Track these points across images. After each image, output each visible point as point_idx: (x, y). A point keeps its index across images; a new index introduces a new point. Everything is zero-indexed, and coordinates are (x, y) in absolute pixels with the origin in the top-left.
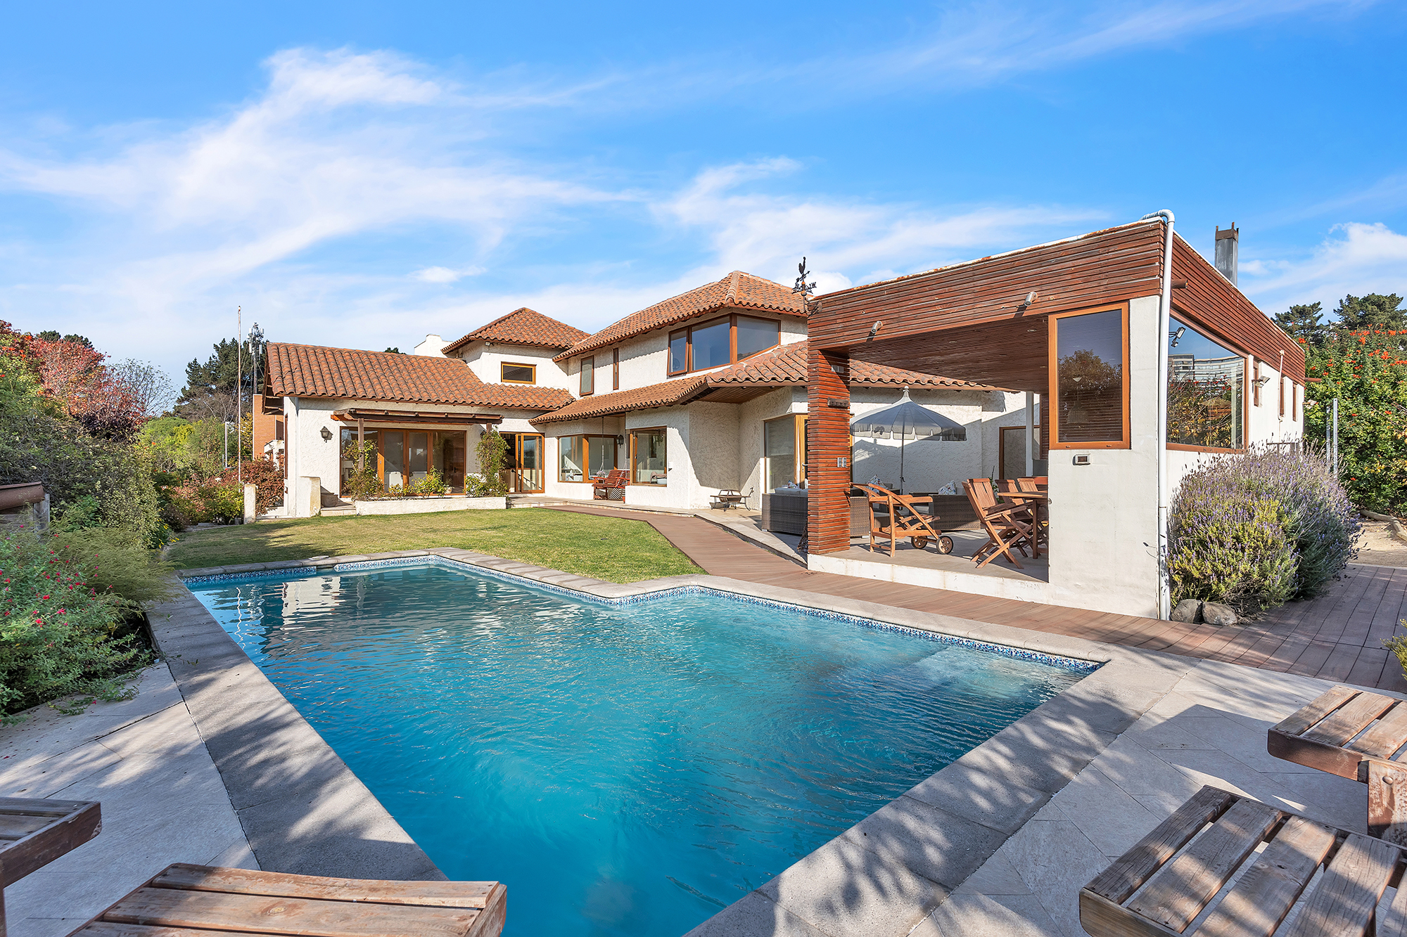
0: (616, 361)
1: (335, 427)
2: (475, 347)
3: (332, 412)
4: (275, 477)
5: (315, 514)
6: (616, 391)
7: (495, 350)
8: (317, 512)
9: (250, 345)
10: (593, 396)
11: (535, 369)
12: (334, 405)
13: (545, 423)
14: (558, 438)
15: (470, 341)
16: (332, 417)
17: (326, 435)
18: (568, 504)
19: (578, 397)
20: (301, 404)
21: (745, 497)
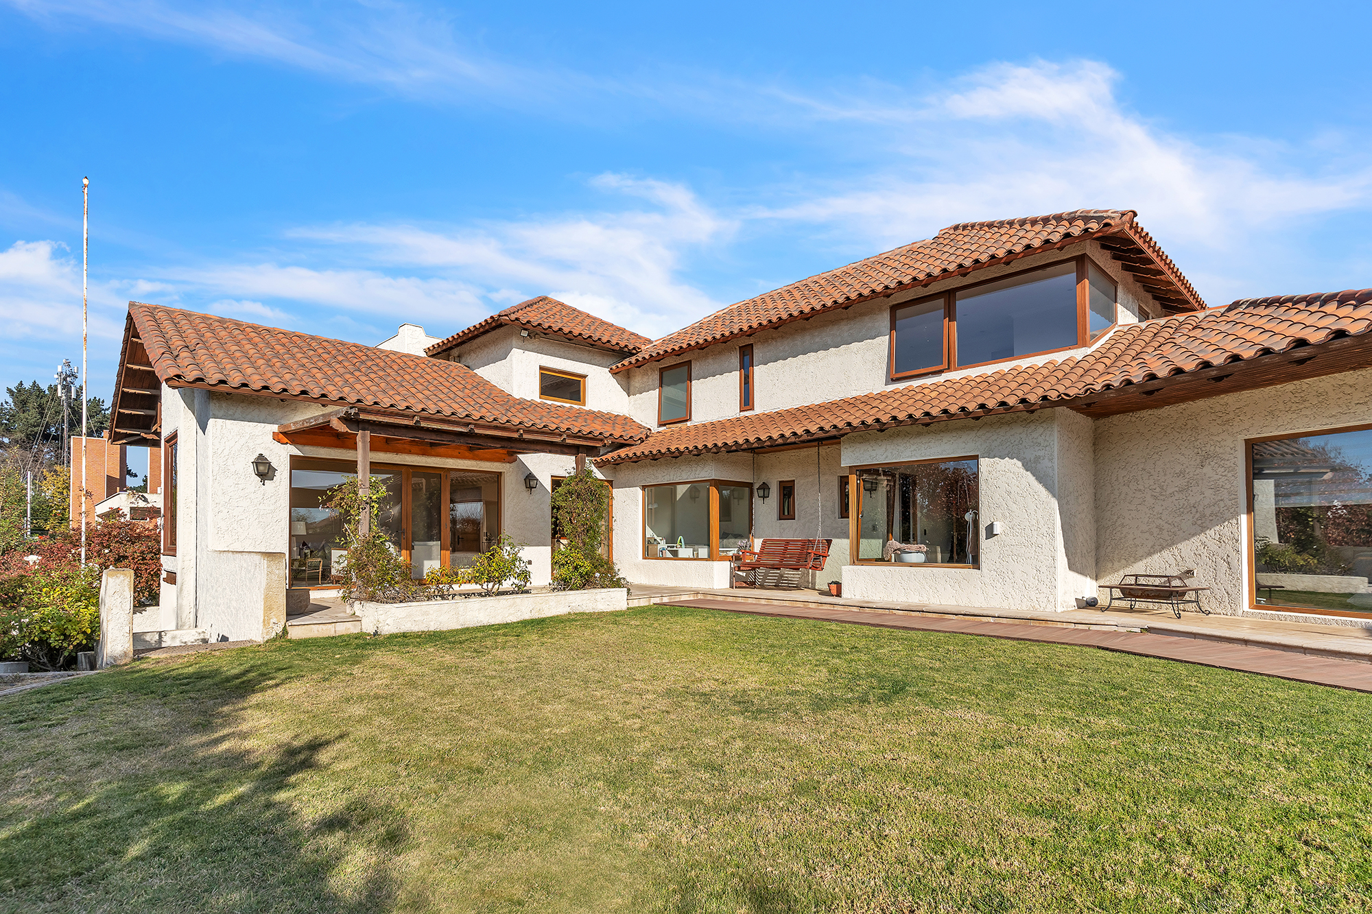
0: (746, 365)
1: (281, 455)
2: (507, 336)
3: (275, 428)
4: (142, 552)
5: (274, 635)
6: (747, 414)
7: (530, 346)
8: (279, 629)
9: (59, 387)
10: (689, 424)
11: (584, 382)
12: (279, 413)
13: (617, 464)
14: (644, 487)
15: (501, 325)
16: (276, 437)
17: (264, 470)
18: (700, 597)
19: (655, 428)
20: (213, 406)
21: (1196, 590)
